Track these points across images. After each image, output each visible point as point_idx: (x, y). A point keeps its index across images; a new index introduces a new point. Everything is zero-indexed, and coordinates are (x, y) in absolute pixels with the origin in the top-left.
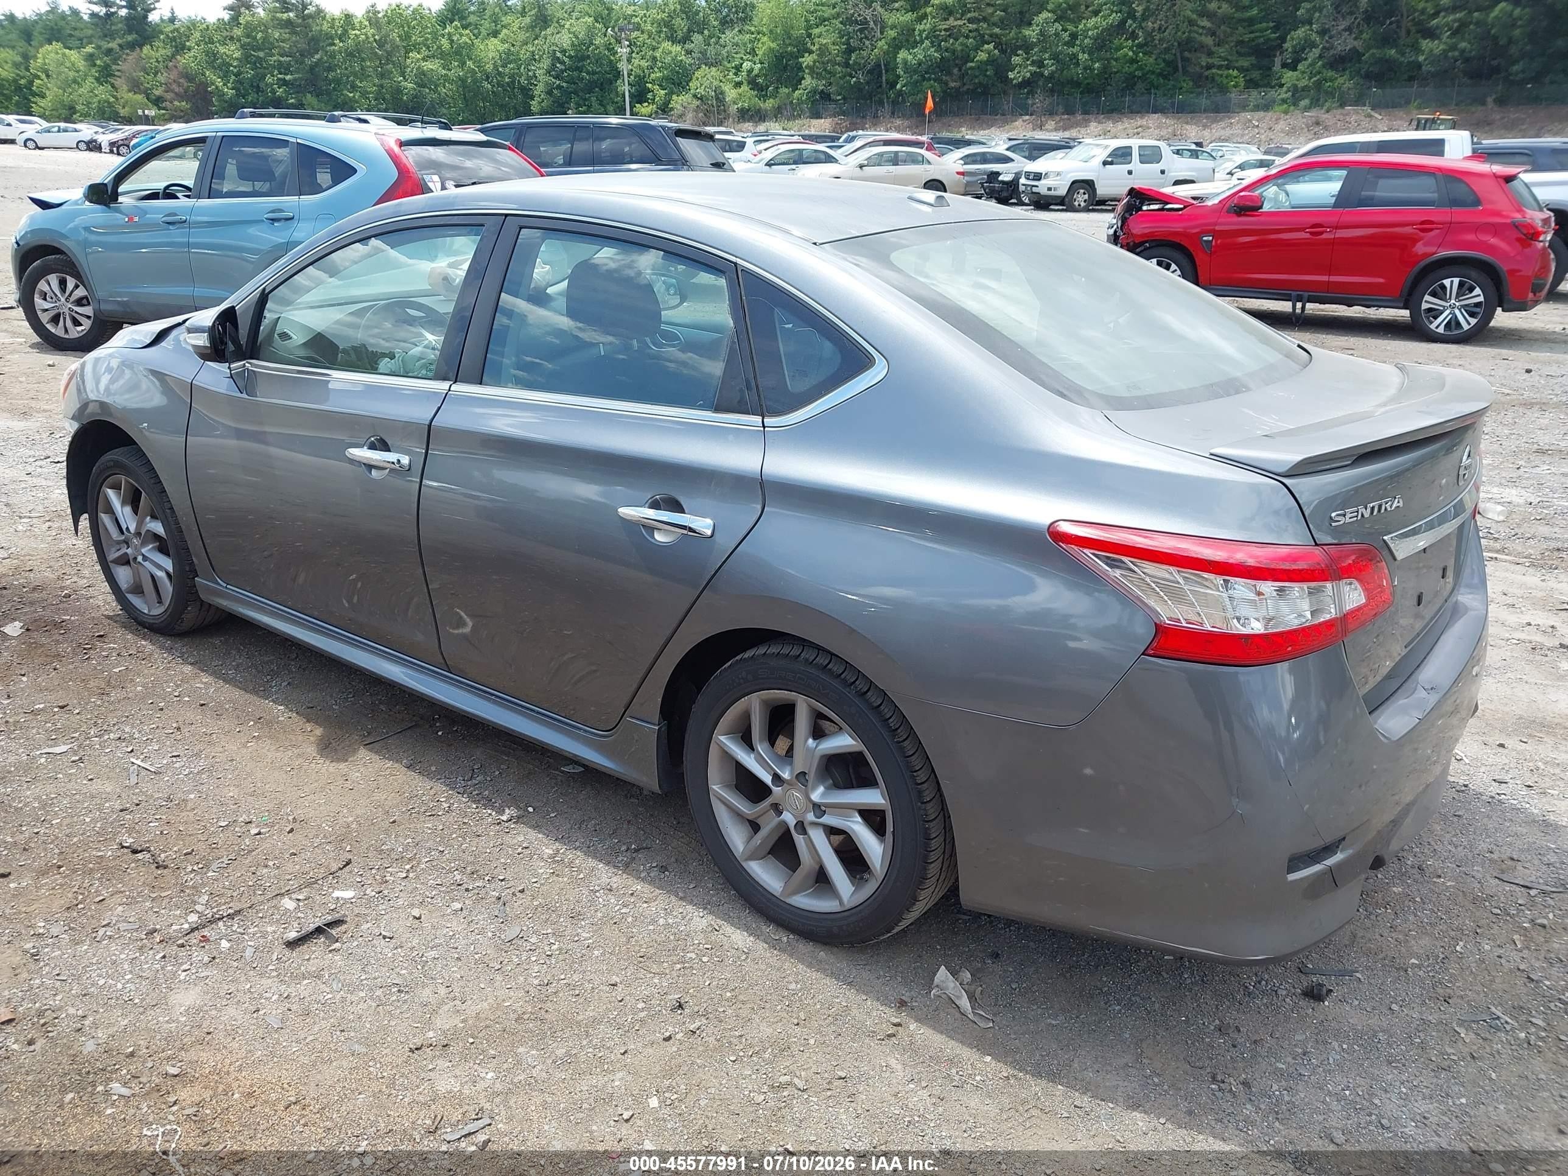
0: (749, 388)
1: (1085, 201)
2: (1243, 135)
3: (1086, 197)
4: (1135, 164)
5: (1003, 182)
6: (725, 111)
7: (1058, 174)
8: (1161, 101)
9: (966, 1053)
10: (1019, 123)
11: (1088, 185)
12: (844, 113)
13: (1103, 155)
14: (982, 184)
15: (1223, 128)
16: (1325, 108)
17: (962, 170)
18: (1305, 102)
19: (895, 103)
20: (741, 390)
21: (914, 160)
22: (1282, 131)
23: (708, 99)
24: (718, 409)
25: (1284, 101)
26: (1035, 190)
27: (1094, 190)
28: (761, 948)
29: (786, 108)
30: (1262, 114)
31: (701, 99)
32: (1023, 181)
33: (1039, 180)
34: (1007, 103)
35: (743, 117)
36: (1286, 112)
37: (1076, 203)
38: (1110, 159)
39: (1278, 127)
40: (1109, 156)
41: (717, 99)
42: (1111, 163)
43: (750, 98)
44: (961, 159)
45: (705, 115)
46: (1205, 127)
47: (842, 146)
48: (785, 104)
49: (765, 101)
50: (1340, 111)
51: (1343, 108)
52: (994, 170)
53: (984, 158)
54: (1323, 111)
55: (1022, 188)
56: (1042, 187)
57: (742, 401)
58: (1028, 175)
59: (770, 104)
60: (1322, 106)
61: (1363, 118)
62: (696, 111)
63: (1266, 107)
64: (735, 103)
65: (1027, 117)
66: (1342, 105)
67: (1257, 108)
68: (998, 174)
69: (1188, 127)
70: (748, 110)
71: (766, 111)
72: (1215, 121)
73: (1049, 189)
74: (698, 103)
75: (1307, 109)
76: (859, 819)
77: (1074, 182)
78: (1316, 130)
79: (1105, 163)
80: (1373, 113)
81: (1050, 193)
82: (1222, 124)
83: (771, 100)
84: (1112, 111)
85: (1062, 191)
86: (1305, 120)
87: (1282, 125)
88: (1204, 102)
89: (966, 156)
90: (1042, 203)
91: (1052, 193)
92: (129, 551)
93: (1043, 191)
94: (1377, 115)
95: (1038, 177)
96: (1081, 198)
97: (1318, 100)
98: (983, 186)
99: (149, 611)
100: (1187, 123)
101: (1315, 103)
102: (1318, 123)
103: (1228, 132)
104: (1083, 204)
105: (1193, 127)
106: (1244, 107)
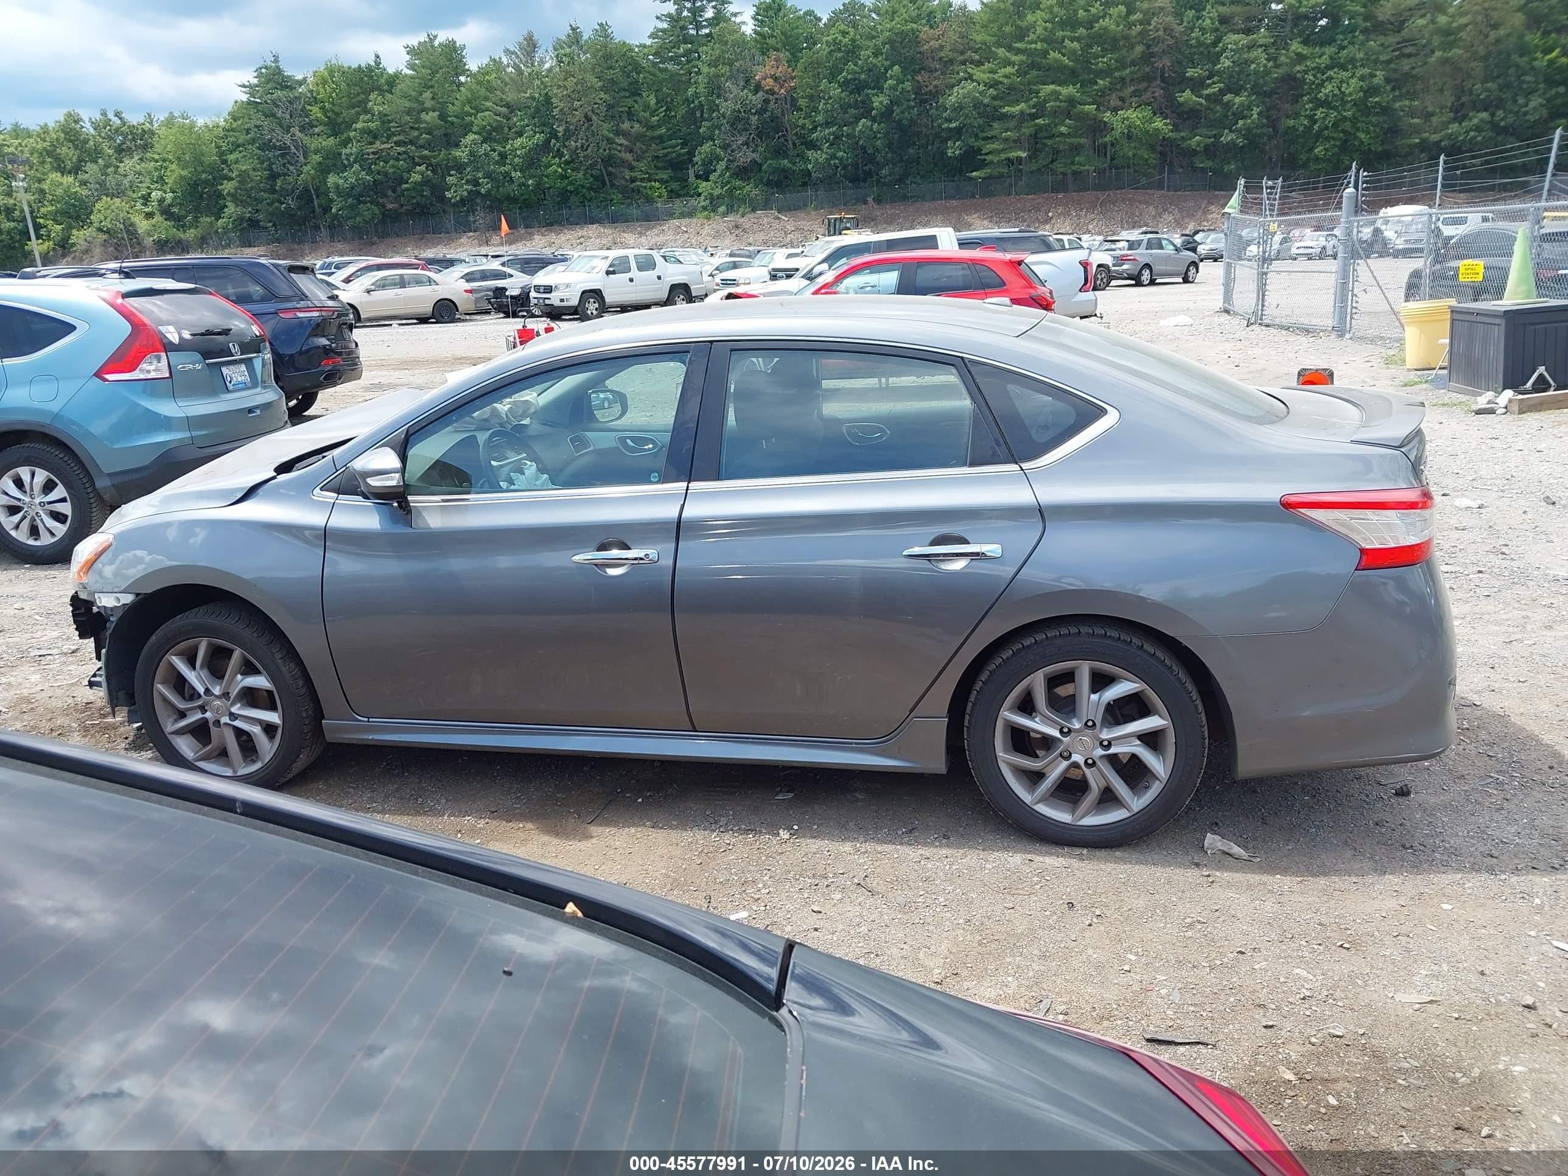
0: (998, 444)
1: (596, 309)
2: (675, 240)
3: (597, 305)
4: (634, 273)
5: (512, 297)
6: (139, 244)
7: (568, 286)
8: (595, 212)
9: (1265, 878)
10: (464, 240)
11: (596, 294)
12: (278, 241)
13: (604, 265)
14: (488, 300)
15: (657, 235)
16: (740, 213)
17: (469, 288)
18: (722, 209)
19: (331, 227)
20: (992, 447)
21: (418, 282)
22: (708, 235)
23: (116, 232)
24: (973, 464)
25: (705, 208)
26: (547, 302)
27: (603, 298)
28: (1075, 863)
29: (212, 238)
30: (688, 220)
31: (108, 232)
32: (533, 294)
33: (550, 292)
34: (450, 221)
35: (162, 249)
36: (709, 219)
37: (589, 312)
38: (611, 269)
39: (704, 232)
40: (610, 266)
41: (128, 232)
42: (614, 273)
43: (167, 230)
44: (462, 278)
45: (115, 248)
46: (641, 234)
47: (334, 273)
48: (209, 234)
49: (185, 232)
50: (752, 215)
51: (755, 212)
52: (500, 286)
53: (485, 275)
54: (738, 216)
55: (533, 301)
56: (554, 299)
57: (994, 454)
58: (537, 288)
59: (190, 234)
60: (738, 211)
61: (773, 221)
62: (104, 245)
63: (690, 214)
64: (149, 235)
65: (471, 234)
66: (754, 210)
67: (683, 215)
68: (505, 289)
69: (626, 235)
70: (167, 242)
71: (188, 242)
72: (647, 230)
73: (562, 300)
74: (105, 237)
75: (725, 215)
76: (1139, 742)
77: (584, 292)
78: (737, 232)
79: (608, 273)
80: (780, 216)
81: (562, 304)
82: (655, 231)
83: (192, 230)
84: (551, 224)
85: (574, 302)
86: (725, 224)
87: (707, 229)
88: (634, 212)
89: (465, 275)
90: (555, 314)
91: (565, 304)
92: (208, 715)
93: (557, 303)
94: (784, 218)
95: (549, 289)
96: (592, 307)
97: (732, 206)
98: (490, 302)
99: (235, 771)
100: (624, 232)
101: (730, 210)
102: (737, 227)
103: (661, 239)
104: (595, 312)
105: (630, 235)
106: (671, 215)
